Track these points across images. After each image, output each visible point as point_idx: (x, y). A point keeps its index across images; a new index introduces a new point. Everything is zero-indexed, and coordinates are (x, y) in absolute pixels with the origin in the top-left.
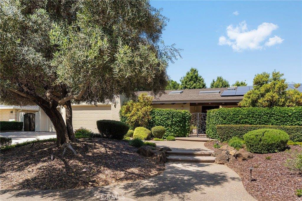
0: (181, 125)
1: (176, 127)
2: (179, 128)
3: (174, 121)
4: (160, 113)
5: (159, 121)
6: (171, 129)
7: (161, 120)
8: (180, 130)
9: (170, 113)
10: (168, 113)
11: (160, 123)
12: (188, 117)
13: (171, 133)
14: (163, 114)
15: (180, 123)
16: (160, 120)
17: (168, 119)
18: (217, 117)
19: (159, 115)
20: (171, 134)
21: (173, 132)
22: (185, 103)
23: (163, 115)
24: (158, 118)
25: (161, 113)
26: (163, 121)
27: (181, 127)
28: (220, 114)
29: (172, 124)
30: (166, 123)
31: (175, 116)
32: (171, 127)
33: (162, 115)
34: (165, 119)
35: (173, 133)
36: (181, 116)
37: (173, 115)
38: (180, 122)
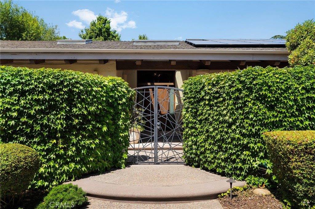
0: (105, 129)
1: (84, 137)
2: (97, 141)
3: (77, 117)
4: (14, 85)
5: (11, 118)
6: (66, 149)
7: (21, 114)
8: (99, 146)
9: (58, 84)
10: (50, 86)
11: (17, 125)
12: (124, 100)
13: (67, 163)
14: (27, 88)
15: (100, 122)
16: (15, 114)
17: (53, 107)
18: (237, 98)
19: (11, 94)
20: (66, 168)
21: (73, 161)
22: (106, 61)
23: (31, 91)
24: (8, 103)
25: (20, 83)
26: (29, 116)
27: (104, 135)
28: (250, 90)
29: (69, 129)
30: (42, 125)
31: (79, 97)
32: (67, 141)
33: (23, 94)
34: (37, 108)
35: (72, 165)
36: (102, 96)
37: (71, 91)
38: (98, 117)
